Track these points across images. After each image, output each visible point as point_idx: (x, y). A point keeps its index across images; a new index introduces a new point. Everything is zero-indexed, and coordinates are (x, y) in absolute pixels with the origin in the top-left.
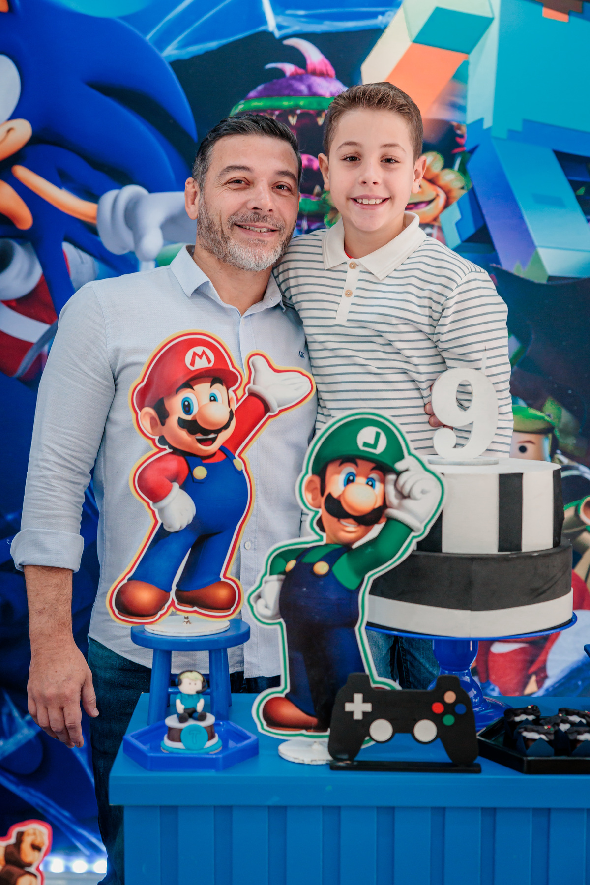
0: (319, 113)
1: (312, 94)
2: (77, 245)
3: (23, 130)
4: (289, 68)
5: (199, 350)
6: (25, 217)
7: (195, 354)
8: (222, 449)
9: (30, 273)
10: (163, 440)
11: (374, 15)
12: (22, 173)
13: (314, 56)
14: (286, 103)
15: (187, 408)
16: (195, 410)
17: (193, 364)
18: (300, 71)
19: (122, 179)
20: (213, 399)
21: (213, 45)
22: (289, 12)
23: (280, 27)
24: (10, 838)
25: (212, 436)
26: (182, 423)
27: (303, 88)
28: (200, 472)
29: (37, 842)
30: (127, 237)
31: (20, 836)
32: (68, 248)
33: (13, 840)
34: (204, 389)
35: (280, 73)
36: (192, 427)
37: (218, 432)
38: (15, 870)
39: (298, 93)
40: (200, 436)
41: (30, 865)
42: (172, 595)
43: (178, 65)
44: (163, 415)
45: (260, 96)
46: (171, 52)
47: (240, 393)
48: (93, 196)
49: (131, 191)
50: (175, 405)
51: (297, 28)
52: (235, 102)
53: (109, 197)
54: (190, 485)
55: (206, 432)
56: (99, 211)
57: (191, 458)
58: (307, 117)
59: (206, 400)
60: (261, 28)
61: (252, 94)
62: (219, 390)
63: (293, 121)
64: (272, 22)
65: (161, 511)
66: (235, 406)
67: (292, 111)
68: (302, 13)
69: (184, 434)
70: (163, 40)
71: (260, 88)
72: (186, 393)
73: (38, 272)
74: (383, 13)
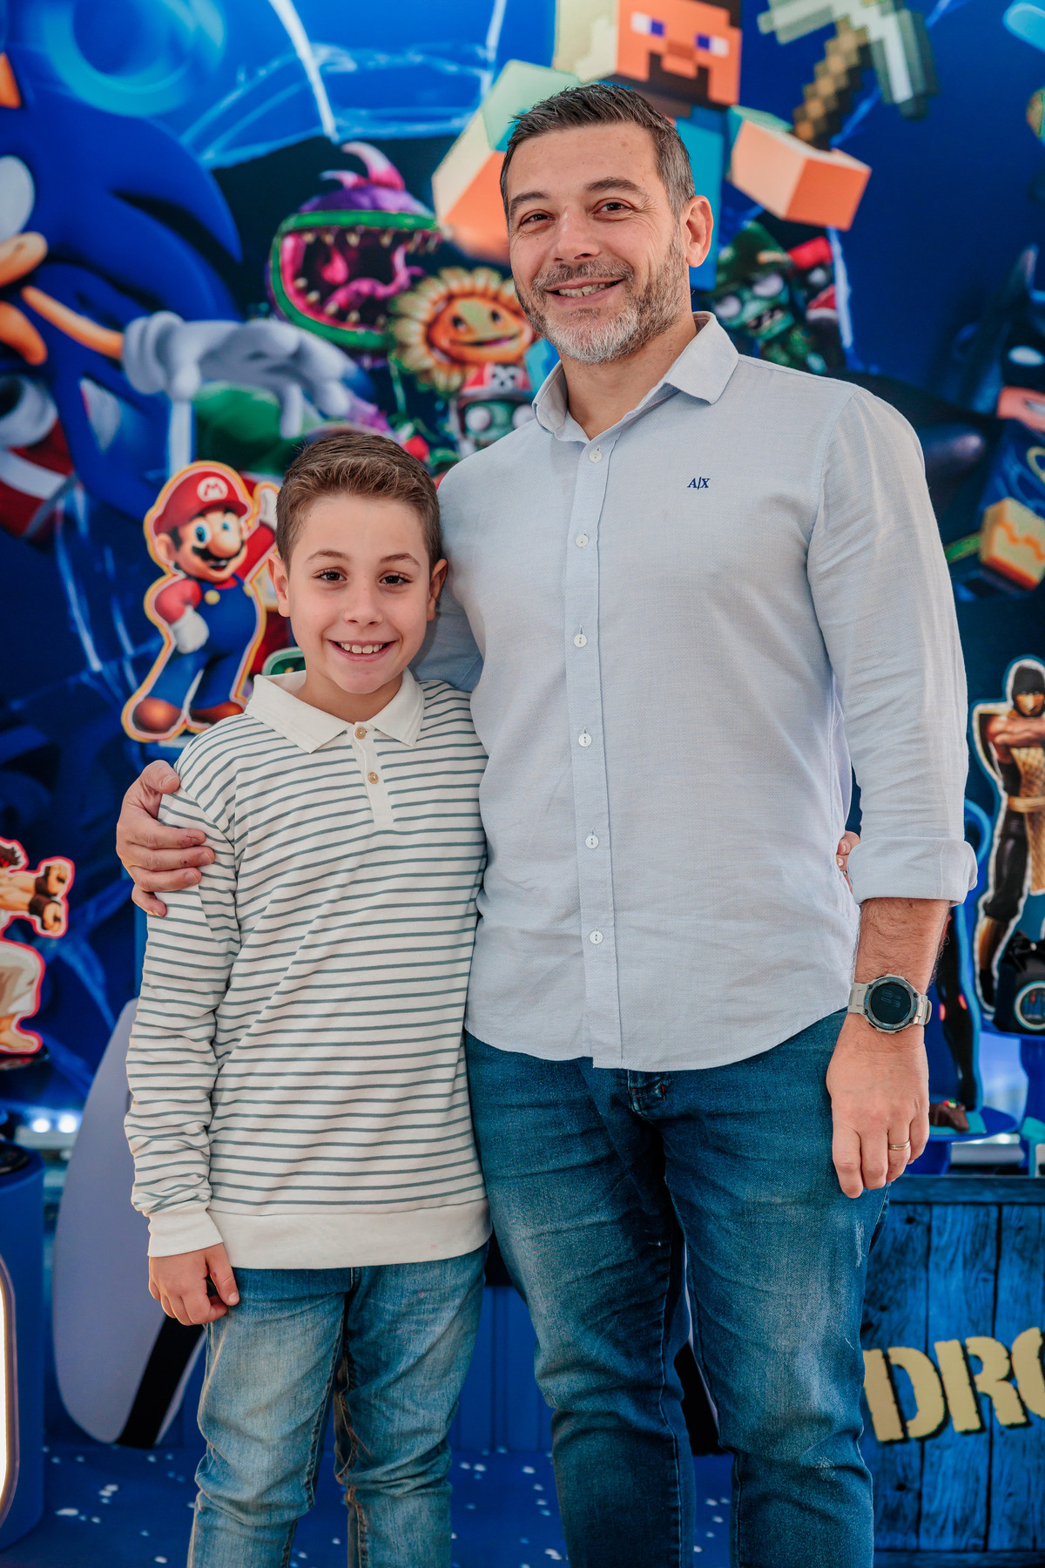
0: (383, 231)
1: (376, 207)
2: (100, 382)
3: (35, 247)
4: (349, 178)
5: (212, 481)
6: (36, 347)
7: (208, 486)
8: (234, 576)
9: (41, 416)
10: (177, 566)
11: (448, 118)
12: (35, 297)
13: (378, 164)
14: (345, 218)
15: (200, 537)
16: (208, 538)
17: (206, 493)
18: (363, 181)
19: (151, 306)
20: (225, 528)
21: (259, 149)
22: (352, 111)
23: (339, 129)
24: (39, 871)
25: (223, 563)
26: (197, 551)
27: (365, 201)
28: (212, 597)
29: (62, 875)
30: (157, 373)
31: (48, 869)
32: (88, 388)
33: (41, 873)
34: (216, 518)
35: (337, 184)
36: (205, 554)
37: (229, 559)
38: (43, 899)
39: (359, 207)
40: (212, 563)
41: (55, 895)
42: (185, 712)
43: (219, 173)
44: (177, 541)
45: (316, 209)
46: (211, 157)
47: (250, 522)
48: (116, 324)
49: (163, 319)
50: (189, 533)
51: (358, 130)
52: (285, 215)
53: (136, 327)
54: (202, 608)
55: (218, 559)
56: (125, 343)
57: (204, 584)
58: (370, 236)
59: (218, 528)
60: (314, 132)
61: (307, 206)
62: (230, 519)
63: (353, 240)
64: (329, 123)
65: (176, 633)
66: (246, 535)
67: (352, 229)
68: (363, 113)
69: (197, 561)
70: (203, 142)
71: (315, 200)
72: (200, 523)
73: (51, 415)
74: (459, 115)
